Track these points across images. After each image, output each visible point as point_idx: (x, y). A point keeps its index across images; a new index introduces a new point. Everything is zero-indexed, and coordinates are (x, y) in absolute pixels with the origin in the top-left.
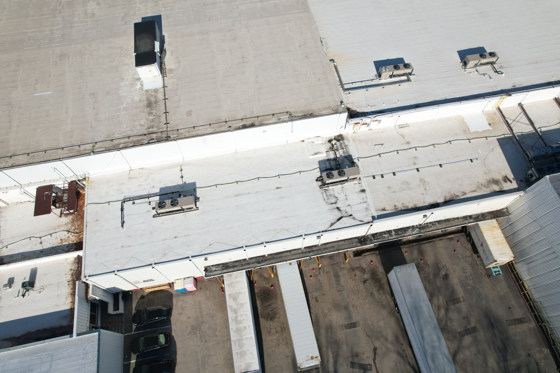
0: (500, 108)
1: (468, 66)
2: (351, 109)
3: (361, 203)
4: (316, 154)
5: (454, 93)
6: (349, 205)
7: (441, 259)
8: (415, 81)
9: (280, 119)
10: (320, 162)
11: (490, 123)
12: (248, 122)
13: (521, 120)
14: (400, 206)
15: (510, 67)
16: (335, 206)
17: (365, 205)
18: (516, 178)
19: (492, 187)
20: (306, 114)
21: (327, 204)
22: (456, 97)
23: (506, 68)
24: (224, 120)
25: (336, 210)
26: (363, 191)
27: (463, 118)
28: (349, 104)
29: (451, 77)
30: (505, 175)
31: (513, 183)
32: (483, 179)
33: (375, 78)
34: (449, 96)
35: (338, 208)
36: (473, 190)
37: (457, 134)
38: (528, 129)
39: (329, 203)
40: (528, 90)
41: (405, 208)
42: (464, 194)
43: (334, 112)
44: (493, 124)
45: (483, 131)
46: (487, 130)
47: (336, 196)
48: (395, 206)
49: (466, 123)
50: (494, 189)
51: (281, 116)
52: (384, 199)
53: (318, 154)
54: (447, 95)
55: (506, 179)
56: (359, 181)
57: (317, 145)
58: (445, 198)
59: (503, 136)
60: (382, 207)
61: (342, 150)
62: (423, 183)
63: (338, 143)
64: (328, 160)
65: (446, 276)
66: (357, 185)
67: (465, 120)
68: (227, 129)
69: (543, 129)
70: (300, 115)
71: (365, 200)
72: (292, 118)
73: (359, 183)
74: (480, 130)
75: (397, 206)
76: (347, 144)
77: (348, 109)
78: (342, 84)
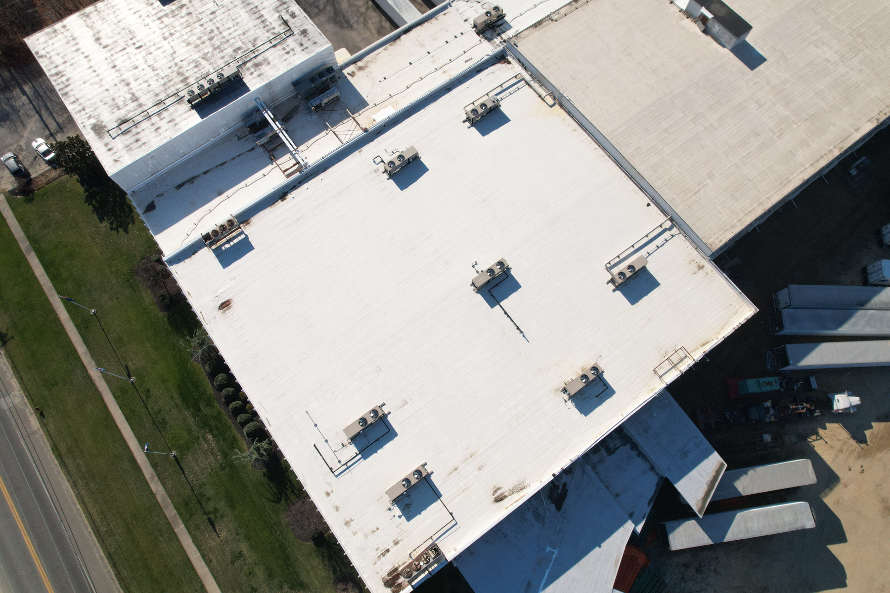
17: (460, 12)
18: (344, 78)
19: (363, 63)
23: (371, 173)
26: (466, 21)
38: (338, 129)
42: (386, 49)
43: (519, 36)
44: (371, 123)
46: (376, 114)
52: (447, 21)
59: (360, 112)
71: (462, 15)
72: (549, 18)
73: (471, 24)
74: (382, 111)
77: (509, 63)
78: (527, 83)
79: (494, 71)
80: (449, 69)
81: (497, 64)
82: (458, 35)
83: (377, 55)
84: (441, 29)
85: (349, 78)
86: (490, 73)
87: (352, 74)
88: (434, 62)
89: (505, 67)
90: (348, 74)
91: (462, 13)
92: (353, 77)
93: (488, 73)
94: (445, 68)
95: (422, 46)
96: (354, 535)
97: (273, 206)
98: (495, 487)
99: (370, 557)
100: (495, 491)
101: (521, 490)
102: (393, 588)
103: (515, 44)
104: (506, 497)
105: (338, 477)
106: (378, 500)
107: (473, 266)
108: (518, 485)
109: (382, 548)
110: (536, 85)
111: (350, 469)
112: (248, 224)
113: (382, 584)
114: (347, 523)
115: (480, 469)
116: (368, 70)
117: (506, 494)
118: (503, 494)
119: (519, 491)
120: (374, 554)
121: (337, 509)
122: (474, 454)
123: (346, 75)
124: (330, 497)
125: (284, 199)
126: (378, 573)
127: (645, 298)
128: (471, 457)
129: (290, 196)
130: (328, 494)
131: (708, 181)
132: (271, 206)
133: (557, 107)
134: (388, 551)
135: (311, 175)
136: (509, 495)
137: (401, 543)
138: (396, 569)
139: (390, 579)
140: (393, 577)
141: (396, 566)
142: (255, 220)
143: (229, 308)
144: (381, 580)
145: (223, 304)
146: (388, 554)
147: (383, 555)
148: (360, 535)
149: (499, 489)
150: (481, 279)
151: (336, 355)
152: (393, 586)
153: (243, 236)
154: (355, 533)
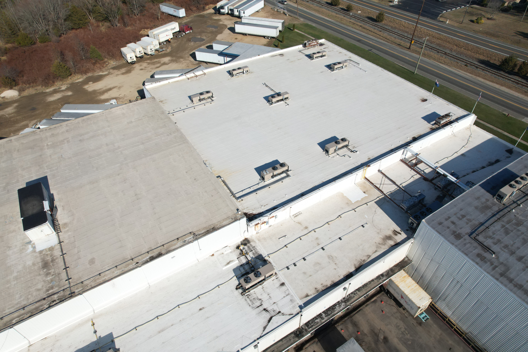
0: (367, 177)
1: (330, 153)
2: (248, 213)
3: (284, 297)
4: (228, 263)
5: (327, 176)
6: (274, 303)
7: (375, 324)
8: (294, 175)
9: (185, 241)
10: (234, 270)
11: (364, 191)
12: (154, 254)
13: (385, 183)
14: (320, 288)
15: (360, 146)
16: (261, 308)
17: (289, 298)
18: (402, 229)
19: (388, 243)
20: (208, 229)
21: (254, 308)
22: (330, 179)
23: (358, 147)
24: (130, 258)
25: (264, 311)
27: (342, 193)
28: (245, 210)
29: (320, 164)
30: (393, 230)
31: (402, 234)
32: (378, 239)
33: (260, 181)
34: (325, 179)
35: (265, 309)
36: (375, 251)
37: (342, 208)
38: (393, 188)
39: (256, 307)
40: (380, 159)
41: (325, 288)
42: (368, 257)
43: (233, 220)
44: (367, 191)
45: (362, 199)
46: (364, 197)
47: (260, 298)
48: (316, 289)
49: (346, 196)
50: (390, 244)
51: (185, 238)
52: (304, 285)
53: (231, 263)
54: (322, 179)
55: (395, 233)
56: (276, 276)
57: (227, 254)
58: (355, 266)
59: (378, 199)
60: (304, 295)
61: (252, 252)
62: (331, 259)
63: (246, 247)
64: (241, 265)
65: (386, 339)
66: (276, 281)
67: (345, 195)
68: (135, 266)
69: (404, 185)
70: (203, 231)
71: (287, 293)
72: (196, 236)
73: (277, 278)
74: (360, 199)
75: (317, 287)
76: (254, 246)
78: (233, 194)
79: (261, 208)
81: (257, 213)
82: (292, 267)
84: (310, 276)
88: (317, 238)
90: (400, 234)
93: (266, 206)
94: (306, 231)
95: (330, 257)
96: (338, 51)
97: (420, 135)
103: (239, 211)
105: (349, 59)
107: (288, 104)
108: (273, 56)
111: (344, 61)
112: (431, 128)
114: (340, 53)
115: (289, 59)
116: (381, 236)
117: (278, 55)
121: (346, 55)
125: (413, 138)
128: (292, 62)
129: (410, 139)
131: (133, 121)
137: (320, 49)
139: (322, 45)
142: (428, 130)
143: (421, 99)
144: (326, 44)
145: (426, 101)
146: (324, 48)
147: (327, 48)
149: (281, 56)
153: (432, 123)
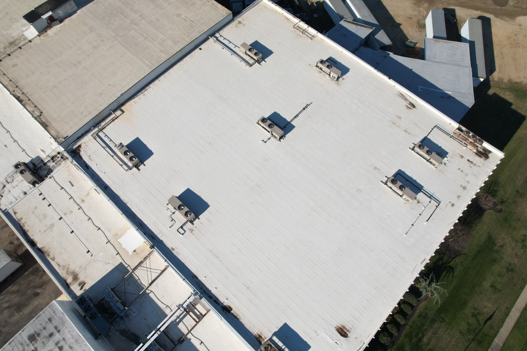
3: (14, 197)
5: (136, 207)
9: (34, 112)
10: (38, 157)
11: (136, 250)
12: (22, 97)
16: (6, 183)
18: (86, 292)
20: (45, 123)
23: (194, 235)
25: (3, 186)
26: (26, 193)
31: (80, 291)
32: (73, 267)
37: (109, 230)
38: (145, 282)
39: (6, 180)
41: (21, 226)
42: (53, 259)
45: (124, 249)
46: (127, 251)
47: (14, 180)
50: (68, 279)
52: (24, 209)
53: (43, 152)
54: (130, 202)
58: (43, 247)
60: (16, 211)
62: (50, 227)
63: (60, 159)
64: (42, 160)
65: (37, 294)
67: (128, 231)
71: (18, 198)
74: (124, 246)
75: (22, 220)
76: (61, 164)
77: (80, 146)
78: (101, 130)
79: (87, 156)
80: (80, 198)
81: (81, 155)
82: (42, 197)
83: (59, 265)
84: (33, 213)
85: (87, 287)
86: (90, 159)
87: (82, 284)
88: (72, 212)
89: (84, 148)
90: (81, 289)
91: (16, 199)
92: (85, 283)
93: (90, 160)
94: (78, 201)
95: (52, 226)
96: (469, 182)
97: (238, 317)
98: (407, 109)
99: (477, 170)
100: (409, 108)
101: (403, 95)
102: (487, 153)
103: (65, 138)
104: (410, 102)
105: (440, 201)
106: (442, 172)
107: (266, 142)
108: (401, 97)
109: (469, 164)
110: (103, 124)
111: (432, 194)
112: (260, 336)
113: (488, 160)
114: (465, 188)
115: (400, 118)
116: (77, 270)
117: (408, 102)
118: (409, 104)
119: (404, 96)
120: (474, 168)
121: (459, 197)
122: (393, 122)
123: (82, 291)
124: (454, 203)
125: (230, 307)
126: (484, 164)
127: (267, 47)
128: (395, 124)
129: (226, 303)
130: (453, 205)
131: (183, 16)
132: (238, 319)
133: (123, 108)
134: (468, 160)
135: (202, 288)
136: (409, 101)
137: (461, 154)
138: (476, 153)
139: (483, 156)
140: (482, 155)
141: (475, 154)
142: (255, 331)
143: (344, 327)
144: (487, 161)
145: (342, 335)
146: (470, 160)
147: (472, 163)
148: (468, 178)
149: (407, 107)
150: (277, 131)
151: (358, 224)
152: (486, 154)
153: (275, 339)
154: (468, 182)
